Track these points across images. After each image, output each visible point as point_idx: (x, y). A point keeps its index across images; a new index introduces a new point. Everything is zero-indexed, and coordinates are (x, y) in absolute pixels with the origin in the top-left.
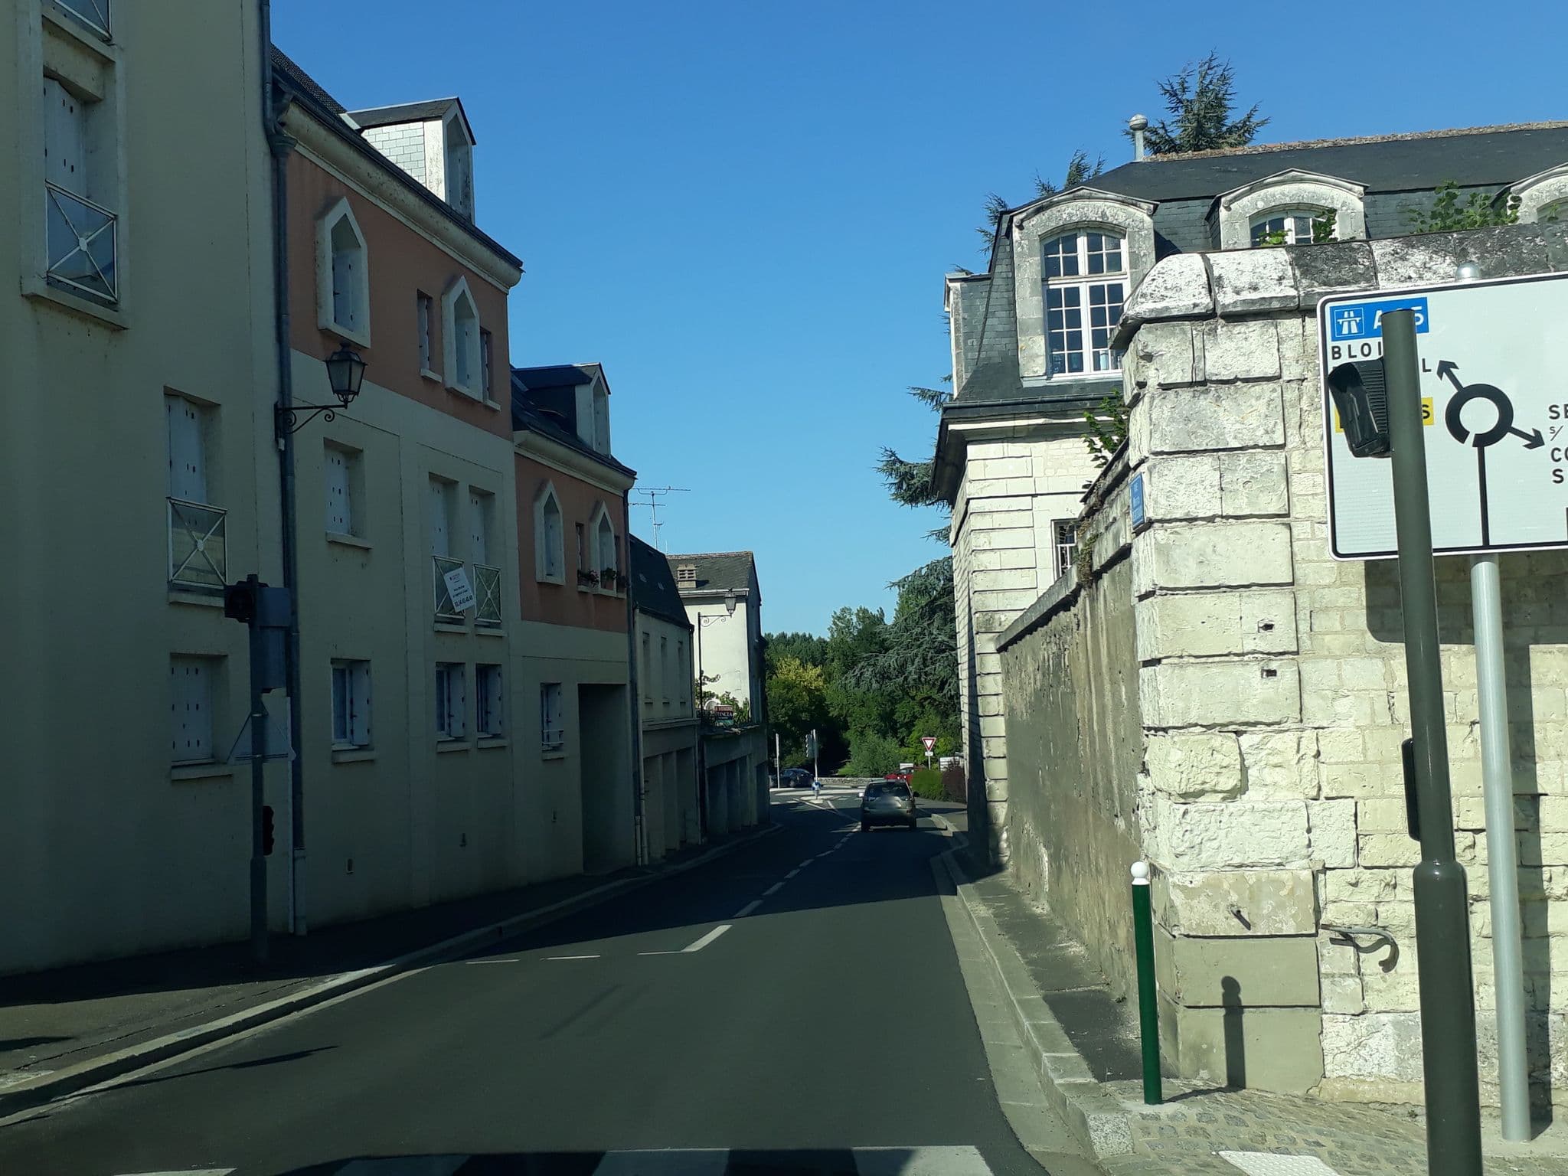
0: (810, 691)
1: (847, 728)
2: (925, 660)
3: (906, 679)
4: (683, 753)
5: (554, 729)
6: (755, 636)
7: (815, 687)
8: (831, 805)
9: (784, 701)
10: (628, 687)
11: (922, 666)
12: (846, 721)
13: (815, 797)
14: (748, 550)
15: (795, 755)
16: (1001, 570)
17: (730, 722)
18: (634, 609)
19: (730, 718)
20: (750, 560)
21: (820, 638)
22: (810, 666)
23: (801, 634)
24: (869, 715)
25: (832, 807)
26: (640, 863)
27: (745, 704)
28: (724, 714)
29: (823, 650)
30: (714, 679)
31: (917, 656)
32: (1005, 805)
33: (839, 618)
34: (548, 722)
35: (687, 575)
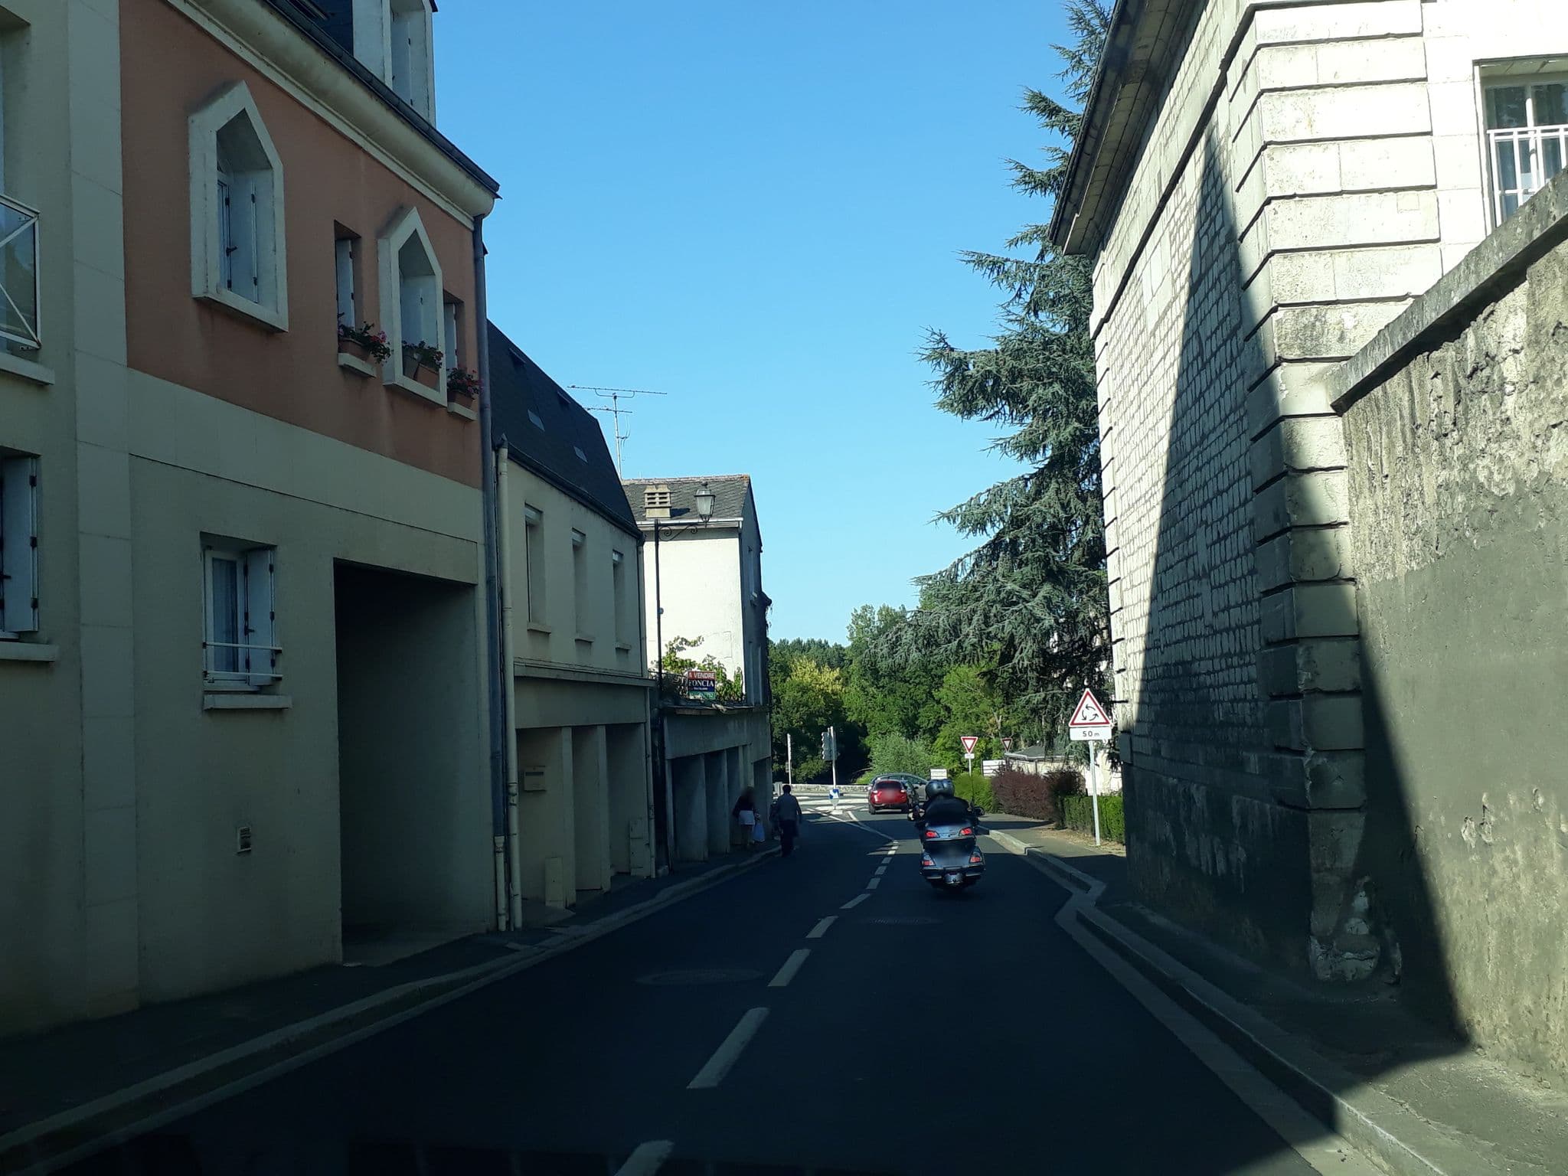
0: (826, 695)
1: (866, 734)
2: (986, 617)
3: (960, 645)
4: (618, 733)
5: (261, 643)
6: (752, 586)
7: (832, 690)
8: (852, 816)
9: (799, 705)
10: (482, 592)
11: (983, 627)
12: (864, 727)
13: (833, 808)
14: (744, 474)
15: (810, 762)
16: (1341, 193)
17: (711, 695)
18: (497, 448)
19: (711, 689)
20: (746, 485)
21: (836, 645)
22: (826, 668)
23: (816, 640)
24: (890, 721)
25: (855, 819)
26: (503, 926)
27: (737, 676)
28: (702, 684)
29: (840, 657)
30: (695, 642)
31: (974, 611)
32: (1359, 820)
33: (860, 616)
34: (247, 631)
35: (657, 500)
